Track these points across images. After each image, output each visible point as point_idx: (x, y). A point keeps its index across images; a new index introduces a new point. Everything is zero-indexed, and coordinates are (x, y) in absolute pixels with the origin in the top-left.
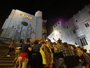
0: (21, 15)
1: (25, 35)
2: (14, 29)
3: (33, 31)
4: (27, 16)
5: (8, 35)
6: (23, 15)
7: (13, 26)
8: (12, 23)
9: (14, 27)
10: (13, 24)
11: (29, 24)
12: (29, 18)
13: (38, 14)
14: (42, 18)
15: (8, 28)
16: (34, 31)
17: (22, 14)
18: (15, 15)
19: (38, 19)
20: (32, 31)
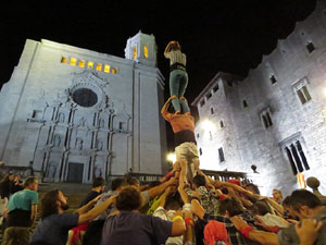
0: (62, 60)
1: (87, 145)
2: (39, 125)
3: (121, 124)
4: (91, 64)
5: (18, 150)
6: (74, 60)
7: (35, 113)
8: (29, 98)
9: (39, 116)
10: (34, 102)
11: (100, 98)
12: (99, 68)
13: (138, 45)
14: (154, 63)
15: (12, 123)
16: (124, 126)
17: (66, 56)
18: (38, 64)
19: (137, 71)
20: (116, 126)
